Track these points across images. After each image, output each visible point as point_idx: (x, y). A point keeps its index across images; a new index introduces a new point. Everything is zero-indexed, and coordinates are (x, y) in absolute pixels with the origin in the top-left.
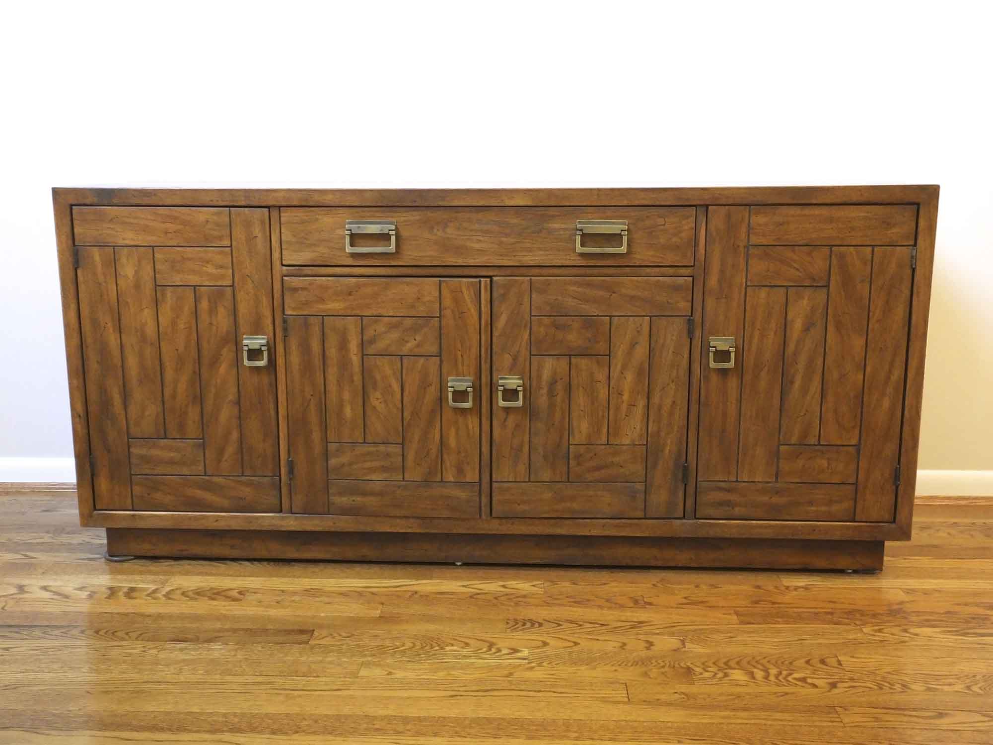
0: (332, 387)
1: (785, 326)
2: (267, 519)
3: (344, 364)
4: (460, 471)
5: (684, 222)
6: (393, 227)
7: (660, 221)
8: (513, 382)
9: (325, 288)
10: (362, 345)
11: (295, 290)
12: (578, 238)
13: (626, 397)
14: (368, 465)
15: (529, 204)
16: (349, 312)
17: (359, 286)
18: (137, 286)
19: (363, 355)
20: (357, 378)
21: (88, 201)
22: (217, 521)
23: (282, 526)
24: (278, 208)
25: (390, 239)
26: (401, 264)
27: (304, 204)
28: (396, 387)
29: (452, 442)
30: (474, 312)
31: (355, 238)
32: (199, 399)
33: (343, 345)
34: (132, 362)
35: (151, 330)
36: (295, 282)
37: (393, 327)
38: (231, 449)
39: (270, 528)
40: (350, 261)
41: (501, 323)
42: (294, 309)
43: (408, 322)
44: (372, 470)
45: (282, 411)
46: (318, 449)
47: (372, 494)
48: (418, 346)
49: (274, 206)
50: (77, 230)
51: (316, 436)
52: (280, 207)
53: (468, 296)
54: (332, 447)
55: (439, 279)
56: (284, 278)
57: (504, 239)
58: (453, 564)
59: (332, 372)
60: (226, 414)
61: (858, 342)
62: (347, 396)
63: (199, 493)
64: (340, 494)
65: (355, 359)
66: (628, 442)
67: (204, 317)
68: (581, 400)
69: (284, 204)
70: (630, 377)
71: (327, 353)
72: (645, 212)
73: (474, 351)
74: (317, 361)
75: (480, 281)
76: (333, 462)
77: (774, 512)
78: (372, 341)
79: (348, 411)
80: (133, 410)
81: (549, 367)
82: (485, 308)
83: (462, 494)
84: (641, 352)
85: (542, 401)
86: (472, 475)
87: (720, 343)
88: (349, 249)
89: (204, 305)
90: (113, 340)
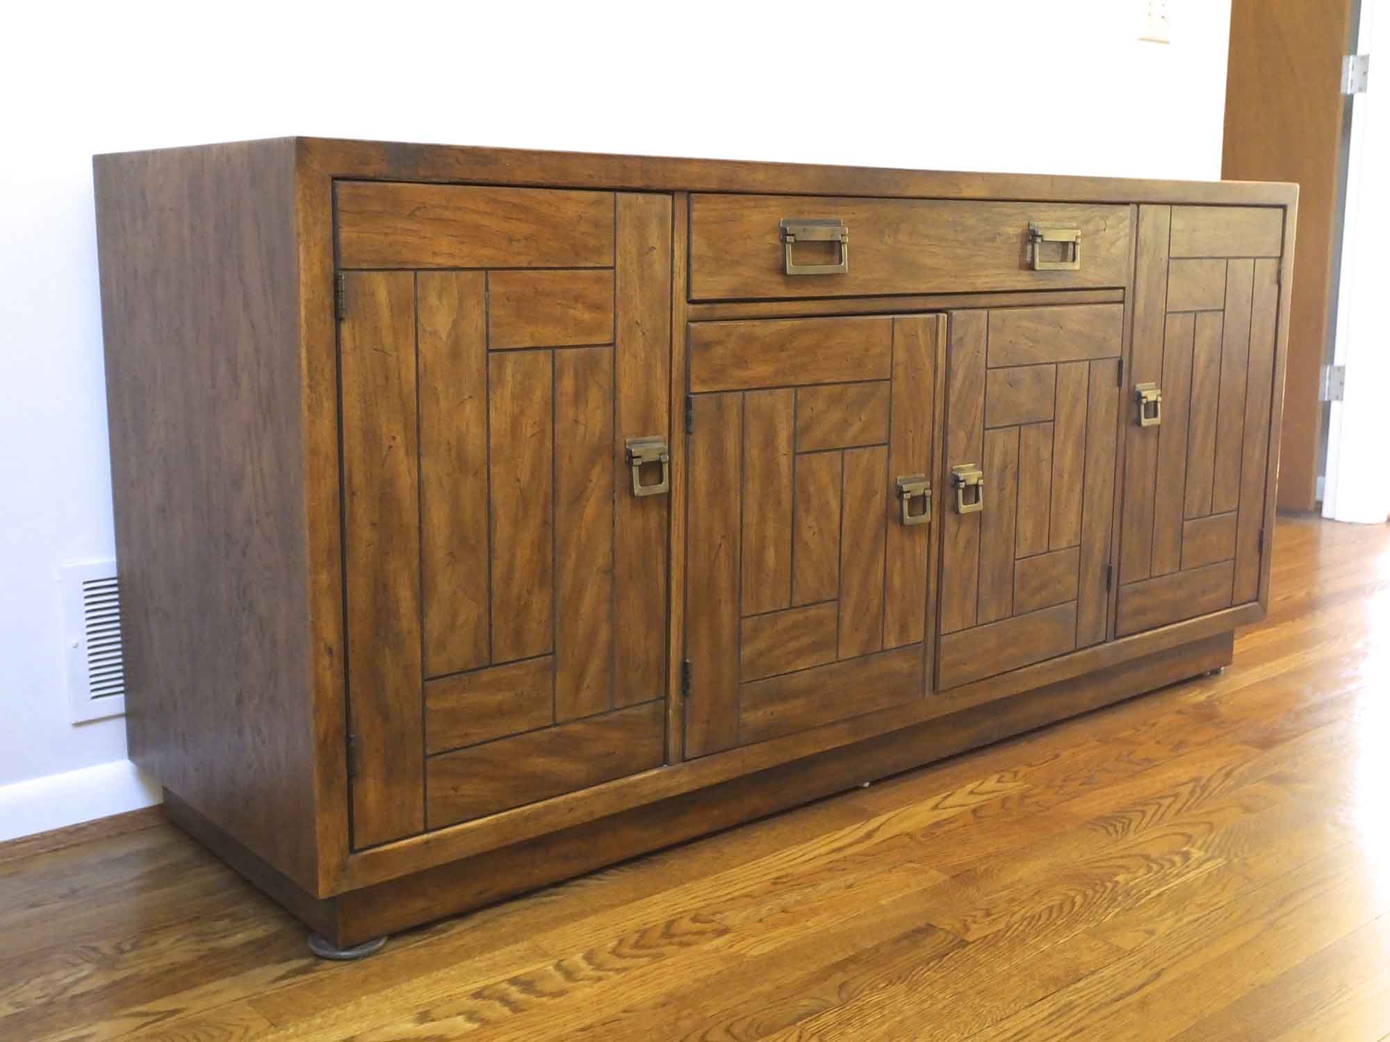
0: (752, 518)
1: (1193, 362)
2: (648, 783)
3: (770, 473)
4: (904, 629)
5: (1120, 225)
7: (1101, 223)
8: (974, 474)
9: (748, 340)
10: (794, 438)
11: (707, 346)
12: (1037, 249)
14: (793, 645)
15: (988, 196)
16: (779, 381)
17: (793, 334)
18: (455, 353)
19: (795, 453)
20: (786, 497)
21: (369, 171)
22: (571, 810)
23: (669, 789)
24: (686, 194)
25: (840, 250)
26: (845, 293)
27: (726, 187)
28: (834, 504)
29: (897, 582)
30: (929, 368)
32: (547, 574)
33: (769, 443)
34: (438, 515)
36: (707, 331)
37: (835, 401)
38: (595, 664)
39: (654, 799)
41: (958, 382)
42: (703, 382)
43: (853, 391)
44: (800, 653)
45: (676, 574)
46: (726, 633)
47: (796, 694)
48: (864, 430)
49: (681, 191)
50: (345, 234)
51: (726, 612)
52: (691, 192)
53: (923, 339)
54: (747, 625)
55: (891, 317)
56: (692, 325)
57: (959, 251)
58: (857, 788)
59: (753, 487)
60: (592, 596)
62: (770, 531)
63: (541, 764)
64: (755, 706)
65: (784, 462)
66: (1064, 545)
67: (567, 412)
68: (1027, 488)
69: (698, 186)
70: (1070, 449)
71: (747, 456)
72: (1089, 211)
73: (927, 428)
74: (733, 474)
75: (937, 317)
76: (747, 651)
78: (807, 428)
79: (770, 557)
80: (435, 620)
81: (1002, 443)
82: (942, 361)
83: (900, 665)
84: (1081, 410)
85: (992, 497)
86: (916, 632)
87: (1150, 392)
88: (790, 269)
89: (567, 384)
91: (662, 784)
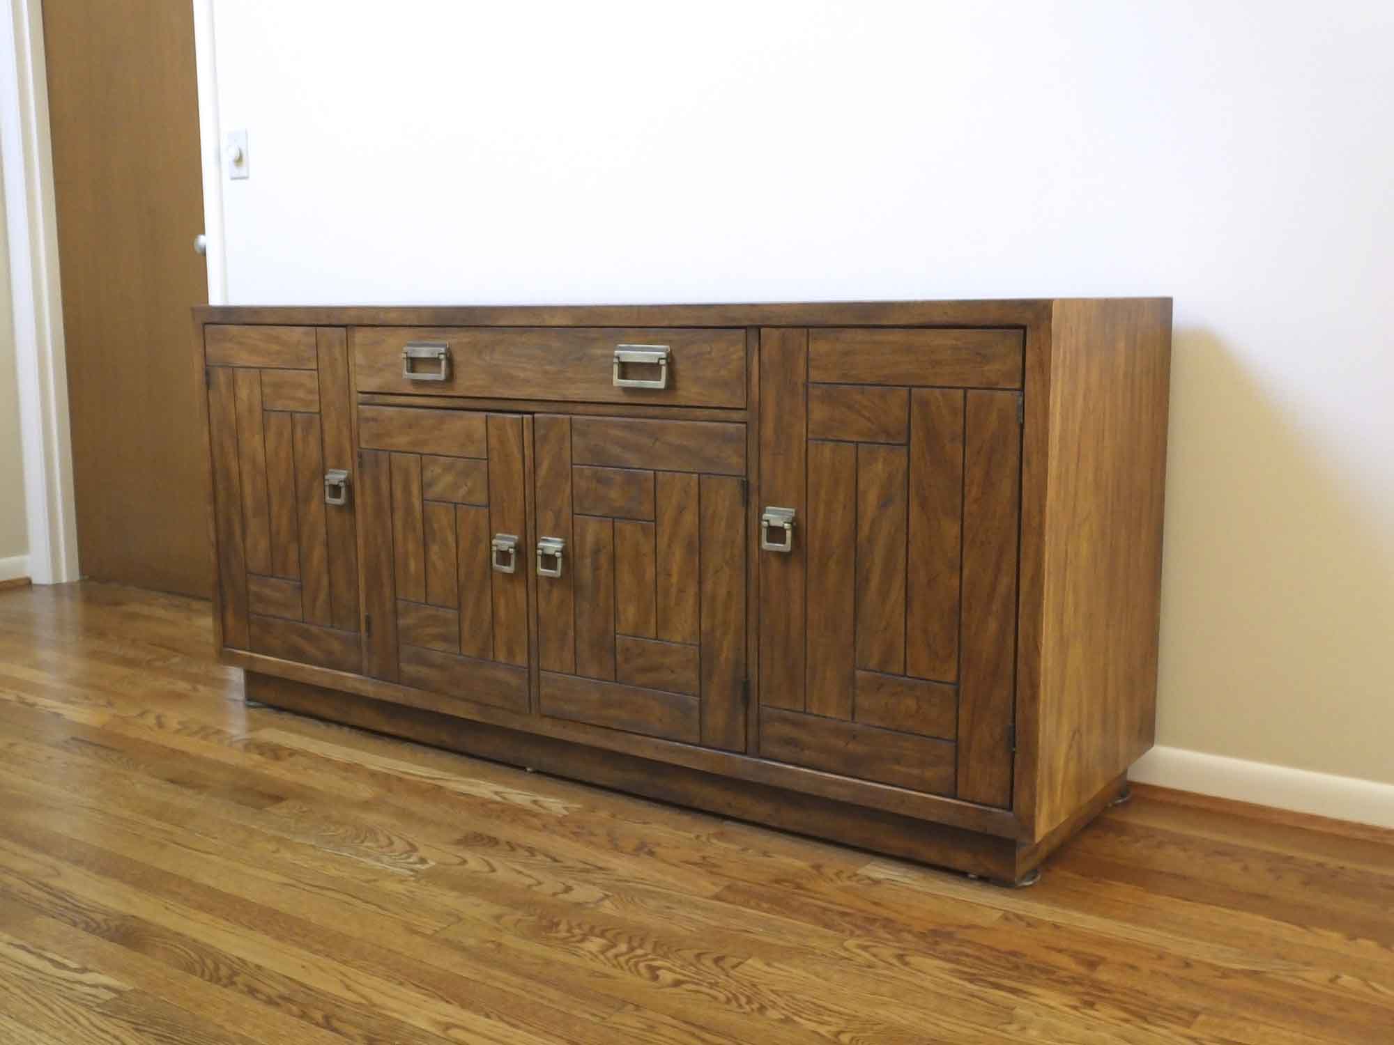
0: (399, 535)
1: (856, 497)
2: (351, 681)
3: (409, 510)
4: (511, 652)
5: (732, 349)
6: (443, 350)
7: (706, 348)
8: (553, 545)
9: (392, 419)
10: (422, 488)
11: (368, 420)
12: (616, 368)
13: (674, 579)
14: (430, 631)
15: (570, 324)
16: (411, 449)
17: (418, 419)
18: (250, 411)
19: (423, 500)
20: (419, 525)
21: (216, 320)
22: (313, 675)
23: (363, 690)
25: (440, 365)
26: (455, 394)
27: (373, 323)
28: (451, 539)
29: (502, 612)
30: (518, 456)
31: (414, 363)
32: (297, 536)
33: (407, 489)
34: (248, 489)
35: (260, 458)
36: (368, 411)
37: (448, 469)
38: (323, 596)
39: (352, 691)
40: (411, 390)
41: (543, 471)
42: (367, 442)
43: (461, 464)
44: (434, 638)
46: (389, 606)
47: (435, 666)
48: (470, 492)
49: (350, 325)
50: (209, 350)
51: (387, 590)
53: (511, 434)
54: (401, 605)
55: (485, 414)
56: (360, 406)
57: (548, 368)
58: (524, 768)
59: (399, 516)
60: (318, 553)
61: (951, 529)
62: (411, 547)
63: (301, 643)
64: (408, 662)
65: (417, 504)
66: (679, 639)
67: (299, 446)
68: (626, 577)
69: (356, 323)
70: (678, 554)
71: (394, 493)
72: (689, 334)
73: (520, 503)
74: (386, 505)
75: (522, 418)
76: (401, 622)
77: (851, 765)
78: (430, 485)
79: (412, 566)
80: (249, 541)
81: (593, 530)
82: (528, 452)
83: (514, 680)
84: (690, 518)
85: (586, 573)
86: (521, 659)
87: (776, 516)
88: (407, 375)
89: (299, 433)
90: (234, 465)
91: (358, 685)
